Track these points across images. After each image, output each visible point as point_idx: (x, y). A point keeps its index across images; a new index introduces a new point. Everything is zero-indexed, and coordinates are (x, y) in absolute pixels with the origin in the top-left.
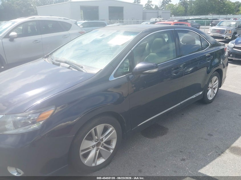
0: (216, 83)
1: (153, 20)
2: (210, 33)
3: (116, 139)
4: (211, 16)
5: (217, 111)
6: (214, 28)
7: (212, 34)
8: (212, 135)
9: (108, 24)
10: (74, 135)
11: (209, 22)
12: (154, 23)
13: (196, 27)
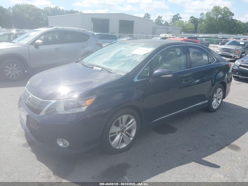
0: (221, 95)
1: (163, 35)
2: (219, 52)
3: (136, 129)
4: (221, 35)
5: (220, 118)
6: (223, 47)
7: (220, 53)
8: (214, 136)
9: (119, 38)
10: (108, 120)
11: (218, 41)
12: (165, 38)
13: (206, 45)
